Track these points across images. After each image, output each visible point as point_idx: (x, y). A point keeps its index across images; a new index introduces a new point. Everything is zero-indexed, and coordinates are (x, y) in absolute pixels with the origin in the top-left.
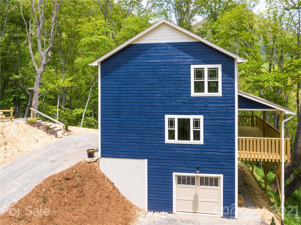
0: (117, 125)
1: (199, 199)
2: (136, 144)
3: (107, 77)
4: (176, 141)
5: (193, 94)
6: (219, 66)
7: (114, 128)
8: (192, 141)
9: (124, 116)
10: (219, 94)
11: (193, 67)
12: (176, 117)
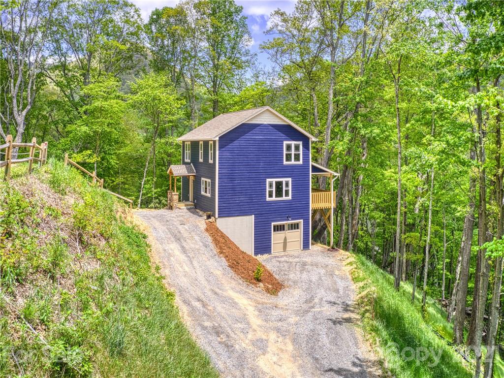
0: (231, 189)
1: (288, 241)
2: (245, 204)
3: (224, 149)
4: (274, 198)
5: (285, 163)
6: (301, 143)
7: (229, 192)
8: (284, 198)
9: (236, 182)
10: (301, 162)
11: (285, 143)
12: (274, 180)
